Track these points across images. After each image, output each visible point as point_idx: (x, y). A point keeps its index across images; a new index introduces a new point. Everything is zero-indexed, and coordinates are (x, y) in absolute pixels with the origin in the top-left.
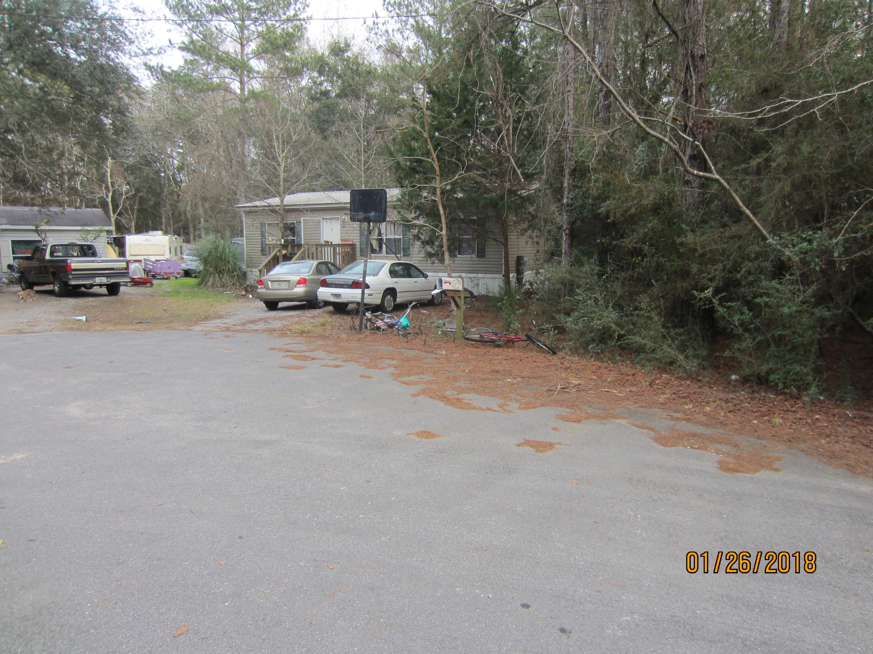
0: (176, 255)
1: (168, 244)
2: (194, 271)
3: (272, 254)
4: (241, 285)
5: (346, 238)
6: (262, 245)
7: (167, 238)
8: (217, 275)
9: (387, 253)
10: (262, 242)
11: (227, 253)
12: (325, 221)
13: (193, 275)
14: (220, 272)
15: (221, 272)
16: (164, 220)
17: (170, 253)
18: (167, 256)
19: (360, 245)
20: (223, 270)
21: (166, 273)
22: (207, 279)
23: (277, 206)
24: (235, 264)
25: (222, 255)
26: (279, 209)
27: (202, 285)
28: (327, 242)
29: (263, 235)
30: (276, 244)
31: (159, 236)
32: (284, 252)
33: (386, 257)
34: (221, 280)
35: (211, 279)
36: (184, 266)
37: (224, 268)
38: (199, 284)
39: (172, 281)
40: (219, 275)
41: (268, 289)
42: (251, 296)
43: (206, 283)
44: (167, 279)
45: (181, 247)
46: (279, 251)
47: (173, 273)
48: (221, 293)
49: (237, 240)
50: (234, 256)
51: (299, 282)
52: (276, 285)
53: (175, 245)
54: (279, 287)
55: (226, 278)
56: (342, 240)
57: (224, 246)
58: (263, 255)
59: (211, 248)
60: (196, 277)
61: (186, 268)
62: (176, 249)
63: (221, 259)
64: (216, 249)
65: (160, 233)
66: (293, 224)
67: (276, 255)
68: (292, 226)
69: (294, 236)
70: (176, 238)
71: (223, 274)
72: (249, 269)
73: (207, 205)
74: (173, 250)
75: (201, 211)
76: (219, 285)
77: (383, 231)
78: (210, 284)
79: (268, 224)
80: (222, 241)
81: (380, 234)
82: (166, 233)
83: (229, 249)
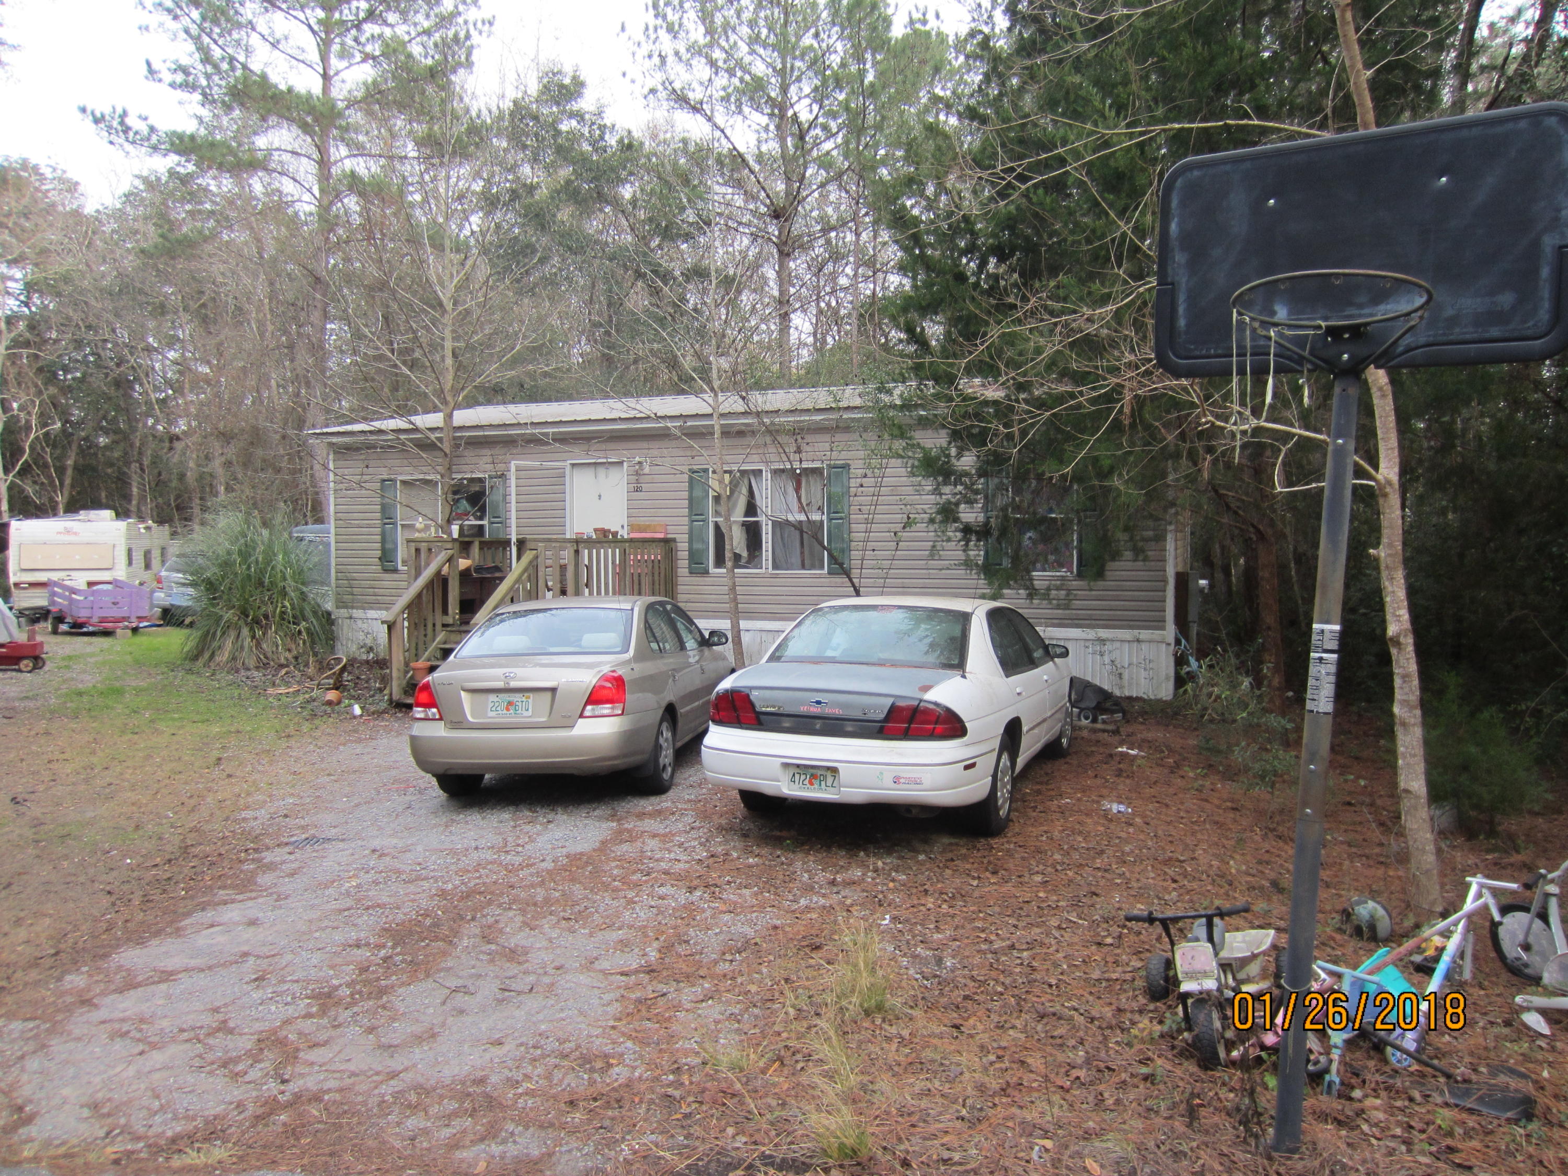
0: (148, 566)
1: (123, 541)
2: (186, 611)
3: (428, 574)
4: (322, 667)
5: (642, 521)
6: (383, 541)
7: (122, 525)
8: (245, 631)
9: (775, 567)
10: (383, 535)
11: (280, 567)
12: (576, 472)
13: (188, 621)
14: (256, 621)
15: (258, 623)
16: (135, 490)
17: (130, 563)
18: (121, 572)
19: (691, 541)
20: (266, 617)
21: (103, 620)
22: (215, 644)
23: (431, 430)
24: (303, 597)
25: (262, 572)
26: (440, 439)
27: (200, 662)
28: (604, 532)
29: (387, 513)
30: (440, 540)
31: (103, 520)
32: (463, 563)
33: (775, 577)
34: (258, 645)
35: (229, 644)
36: (161, 598)
37: (270, 608)
38: (195, 657)
39: (121, 644)
40: (252, 629)
41: (459, 723)
42: (357, 710)
43: (212, 655)
44: (107, 633)
45: (163, 549)
46: (449, 560)
47: (124, 619)
48: (258, 691)
49: (310, 532)
50: (301, 577)
51: (595, 698)
52: (494, 711)
53: (146, 543)
54: (509, 717)
55: (274, 639)
56: (633, 528)
57: (270, 546)
58: (386, 571)
59: (229, 553)
60: (191, 625)
61: (167, 602)
62: (147, 555)
63: (261, 583)
64: (245, 554)
65: (108, 514)
66: (480, 480)
67: (438, 573)
68: (476, 488)
69: (481, 518)
70: (148, 528)
71: (265, 629)
72: (343, 612)
73: (231, 451)
74: (138, 558)
75: (217, 465)
76: (252, 663)
77: (762, 502)
78: (223, 657)
79: (404, 482)
80: (265, 533)
81: (751, 509)
82: (121, 514)
83: (286, 553)
